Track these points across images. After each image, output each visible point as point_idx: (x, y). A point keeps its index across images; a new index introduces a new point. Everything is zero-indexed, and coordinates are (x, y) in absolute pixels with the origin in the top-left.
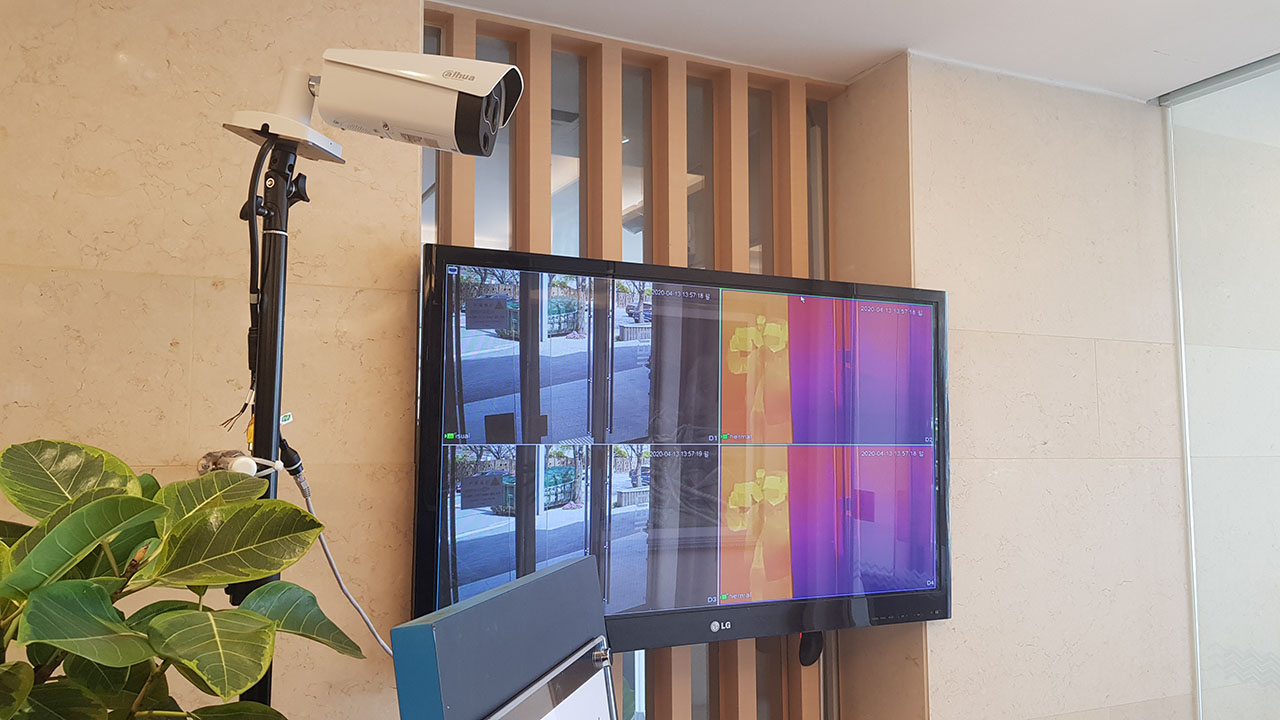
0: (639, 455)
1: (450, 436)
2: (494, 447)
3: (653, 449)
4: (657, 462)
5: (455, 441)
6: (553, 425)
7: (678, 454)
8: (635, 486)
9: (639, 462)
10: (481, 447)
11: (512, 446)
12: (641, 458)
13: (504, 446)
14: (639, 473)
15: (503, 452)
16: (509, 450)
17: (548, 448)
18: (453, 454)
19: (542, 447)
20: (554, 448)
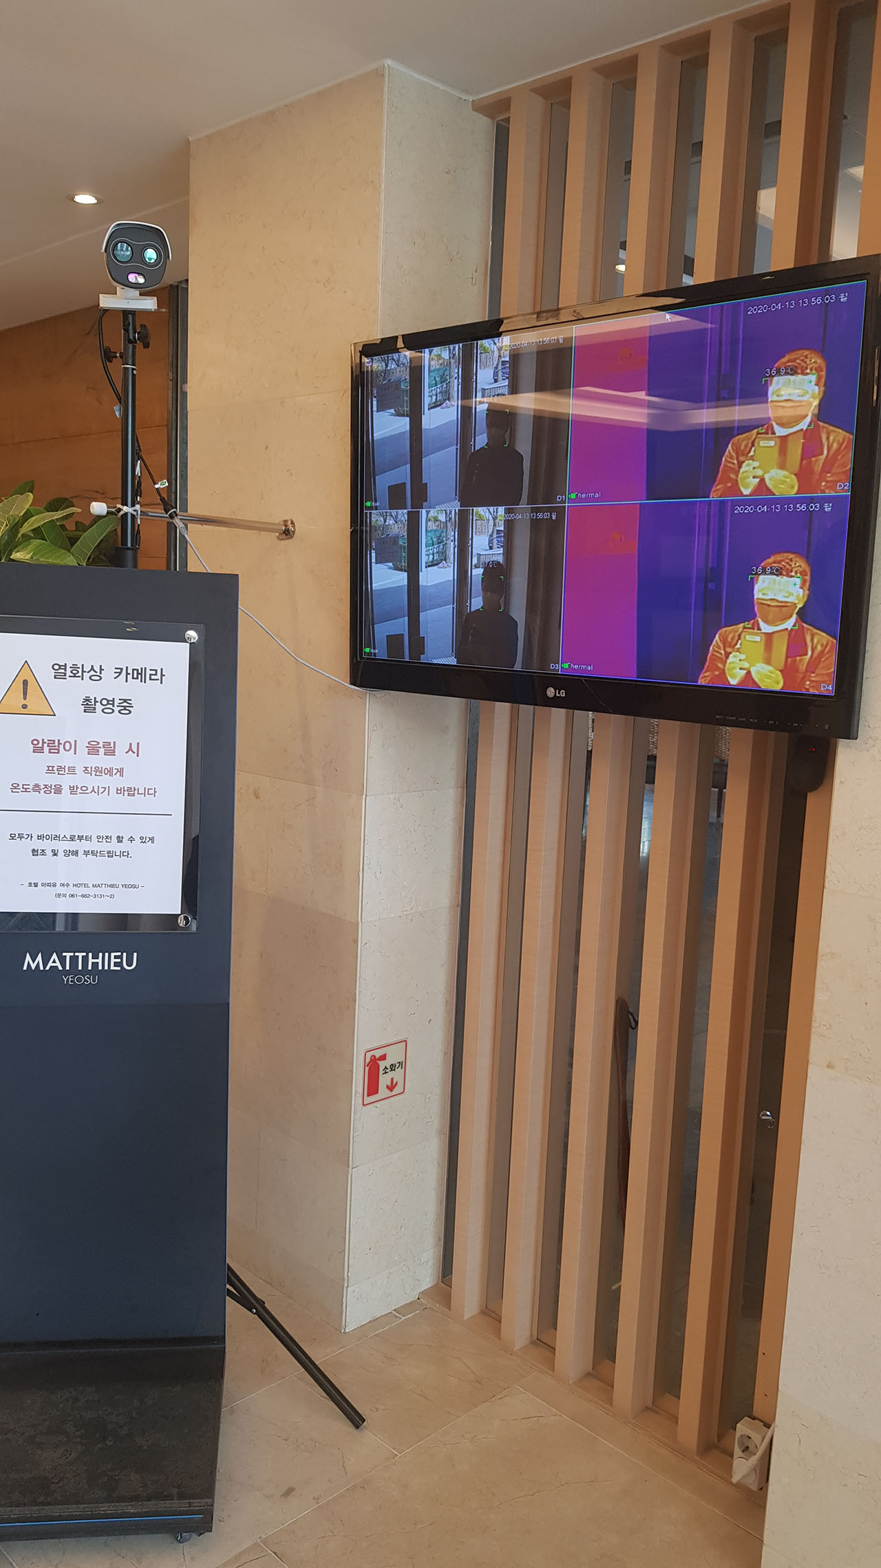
0: (495, 519)
1: (368, 504)
2: (394, 512)
3: (508, 511)
4: (509, 524)
5: (371, 508)
6: (431, 492)
7: (528, 516)
8: (491, 548)
9: (495, 525)
10: (386, 512)
11: (405, 511)
12: (497, 521)
13: (400, 511)
14: (495, 535)
15: (399, 517)
16: (403, 514)
17: (428, 512)
18: (370, 516)
19: (424, 511)
20: (433, 513)
